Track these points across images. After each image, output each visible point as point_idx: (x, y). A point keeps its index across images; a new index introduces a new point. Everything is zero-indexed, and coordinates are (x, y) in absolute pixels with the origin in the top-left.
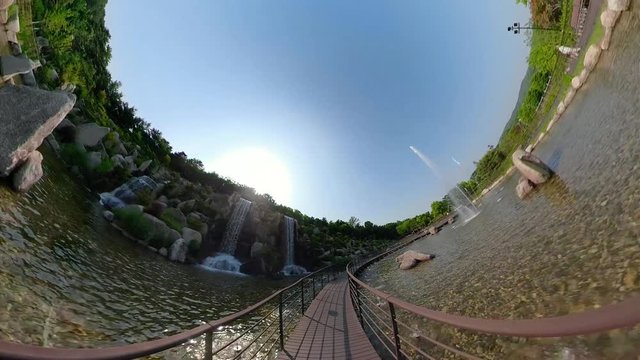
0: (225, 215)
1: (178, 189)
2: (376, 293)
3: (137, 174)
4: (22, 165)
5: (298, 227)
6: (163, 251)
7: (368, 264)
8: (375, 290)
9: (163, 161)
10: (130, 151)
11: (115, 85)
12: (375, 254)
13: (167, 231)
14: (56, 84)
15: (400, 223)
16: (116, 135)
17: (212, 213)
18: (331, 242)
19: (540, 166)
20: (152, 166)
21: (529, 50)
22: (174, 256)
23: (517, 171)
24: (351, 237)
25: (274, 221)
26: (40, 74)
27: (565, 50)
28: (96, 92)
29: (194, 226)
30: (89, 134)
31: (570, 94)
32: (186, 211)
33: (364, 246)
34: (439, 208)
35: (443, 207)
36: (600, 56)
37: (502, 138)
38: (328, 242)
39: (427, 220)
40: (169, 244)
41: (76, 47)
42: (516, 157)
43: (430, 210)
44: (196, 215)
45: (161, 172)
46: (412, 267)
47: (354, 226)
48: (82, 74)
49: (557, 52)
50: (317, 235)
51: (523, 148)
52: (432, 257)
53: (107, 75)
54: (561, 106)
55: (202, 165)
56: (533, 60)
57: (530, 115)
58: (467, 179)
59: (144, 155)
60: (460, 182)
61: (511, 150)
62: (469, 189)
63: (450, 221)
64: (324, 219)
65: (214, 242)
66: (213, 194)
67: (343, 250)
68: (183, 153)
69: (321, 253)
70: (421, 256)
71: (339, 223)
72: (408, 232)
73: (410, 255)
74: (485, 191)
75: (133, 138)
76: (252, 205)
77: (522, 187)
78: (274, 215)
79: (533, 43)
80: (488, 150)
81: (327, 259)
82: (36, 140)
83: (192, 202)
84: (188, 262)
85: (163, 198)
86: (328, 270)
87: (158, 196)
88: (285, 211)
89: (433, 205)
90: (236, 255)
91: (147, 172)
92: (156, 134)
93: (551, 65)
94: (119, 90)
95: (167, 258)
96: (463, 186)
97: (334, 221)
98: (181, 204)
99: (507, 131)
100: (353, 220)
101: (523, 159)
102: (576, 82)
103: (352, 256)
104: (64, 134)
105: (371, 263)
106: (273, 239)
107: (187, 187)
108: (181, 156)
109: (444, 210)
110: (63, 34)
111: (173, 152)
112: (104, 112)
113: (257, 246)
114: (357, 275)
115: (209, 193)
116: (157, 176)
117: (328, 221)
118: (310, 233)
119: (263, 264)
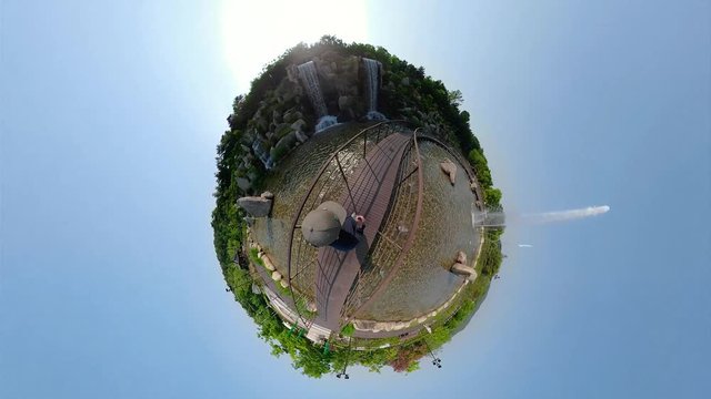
0: (301, 94)
1: (261, 122)
2: (418, 157)
3: (252, 152)
4: (267, 198)
5: (382, 71)
6: (297, 144)
7: (431, 140)
8: (419, 156)
9: (240, 136)
10: (240, 161)
11: (217, 195)
12: (442, 138)
13: (288, 138)
14: (241, 209)
15: (481, 152)
16: (236, 173)
17: (292, 103)
18: (416, 100)
19: (459, 273)
20: (245, 144)
21: (444, 345)
22: (302, 140)
23: (471, 266)
24: (439, 109)
25: (351, 70)
26: (245, 215)
27: (429, 330)
28: (227, 198)
29: (293, 120)
30: (244, 184)
31: (439, 310)
32: (280, 120)
33: (442, 126)
34: (493, 196)
35: (493, 200)
36: (420, 317)
37: (489, 286)
38: (413, 98)
39: (485, 181)
40: (296, 139)
41: (228, 221)
42: (474, 275)
43: (494, 187)
44: (286, 115)
45: (248, 135)
46: (444, 171)
47: (452, 102)
48: (229, 208)
49: (433, 332)
50: (404, 86)
51: (470, 282)
52: (453, 184)
53: (219, 202)
54: (446, 305)
55: (241, 97)
56: (447, 339)
57: (465, 305)
58: (502, 238)
59: (240, 151)
60: (506, 231)
61: (479, 278)
62: (494, 233)
63: (479, 203)
64: (421, 69)
65: (312, 116)
66: (276, 92)
67: (423, 115)
68: (228, 119)
69: (402, 106)
70: (453, 176)
71: (439, 86)
72: (472, 162)
73: (452, 167)
74: (483, 241)
75: (232, 163)
76: (315, 63)
77: (464, 258)
78: (349, 60)
79: (439, 346)
80: (498, 274)
81: (405, 114)
82: (258, 199)
83: (276, 114)
84: (309, 137)
85: (267, 134)
86: (401, 123)
87: (266, 138)
88: (362, 51)
89: (498, 192)
90: (330, 114)
91: (250, 146)
92: (220, 149)
93: (440, 329)
94: (216, 191)
95: (301, 144)
96: (500, 230)
97: (434, 79)
98: (274, 122)
99: (485, 293)
100: (456, 95)
101: (469, 274)
102: (434, 314)
103: (426, 124)
104: (250, 193)
105: (434, 142)
106: (355, 89)
107: (262, 114)
108: (232, 121)
109: (490, 202)
110: (233, 227)
111: (229, 129)
112: (231, 187)
113: (343, 100)
114: (418, 139)
115: (272, 96)
116: (251, 139)
117: (426, 75)
118: (397, 82)
119: (351, 111)
